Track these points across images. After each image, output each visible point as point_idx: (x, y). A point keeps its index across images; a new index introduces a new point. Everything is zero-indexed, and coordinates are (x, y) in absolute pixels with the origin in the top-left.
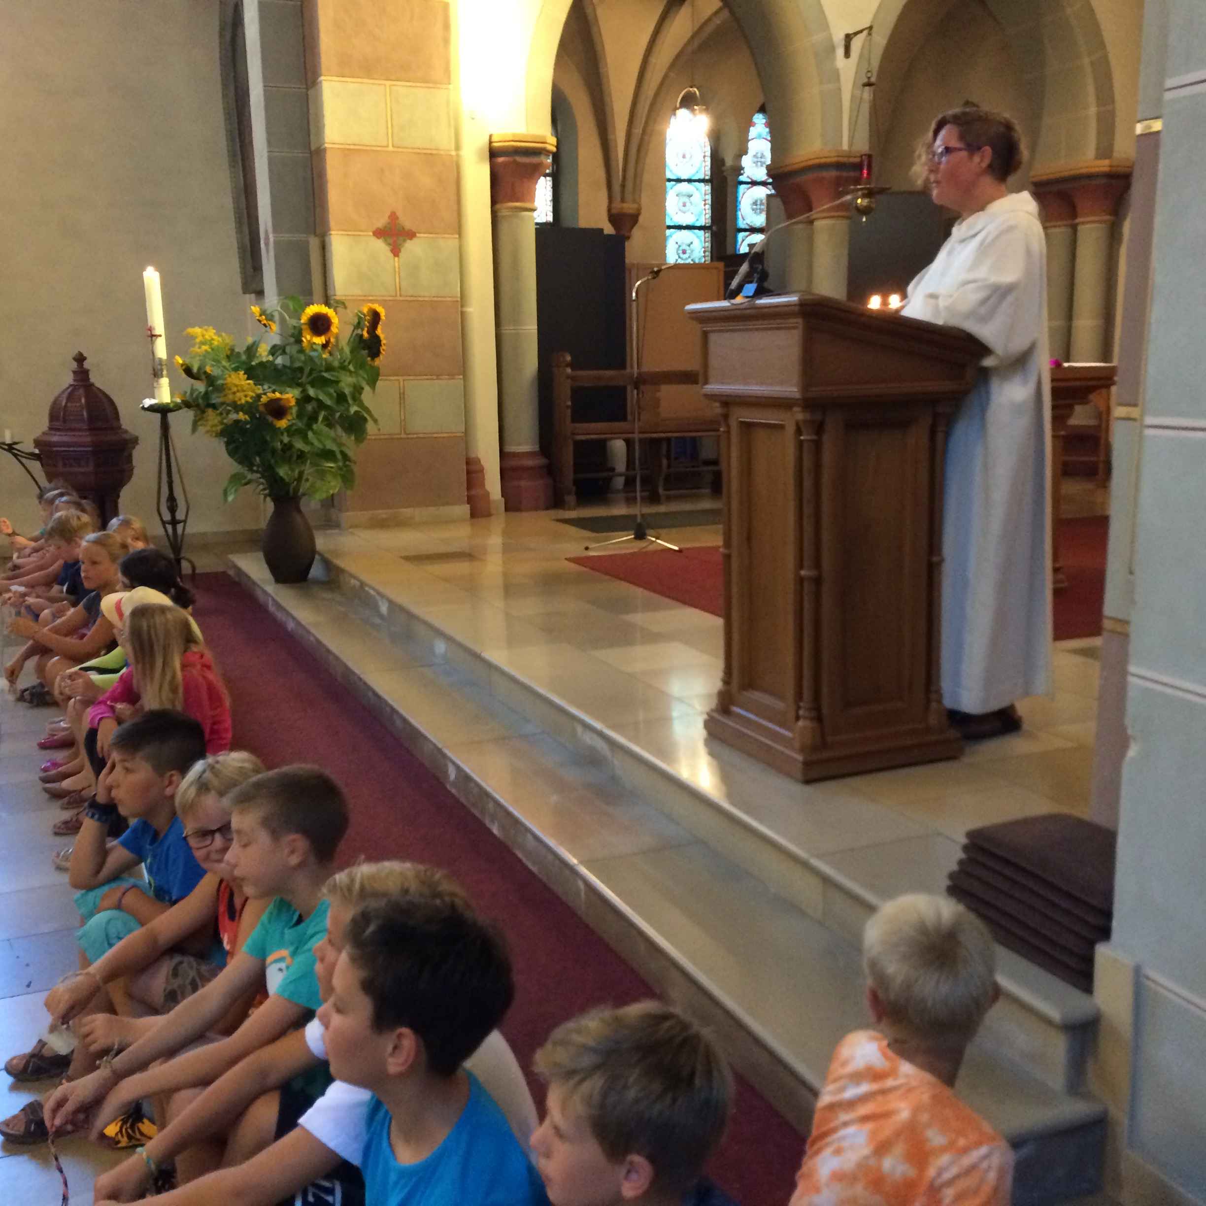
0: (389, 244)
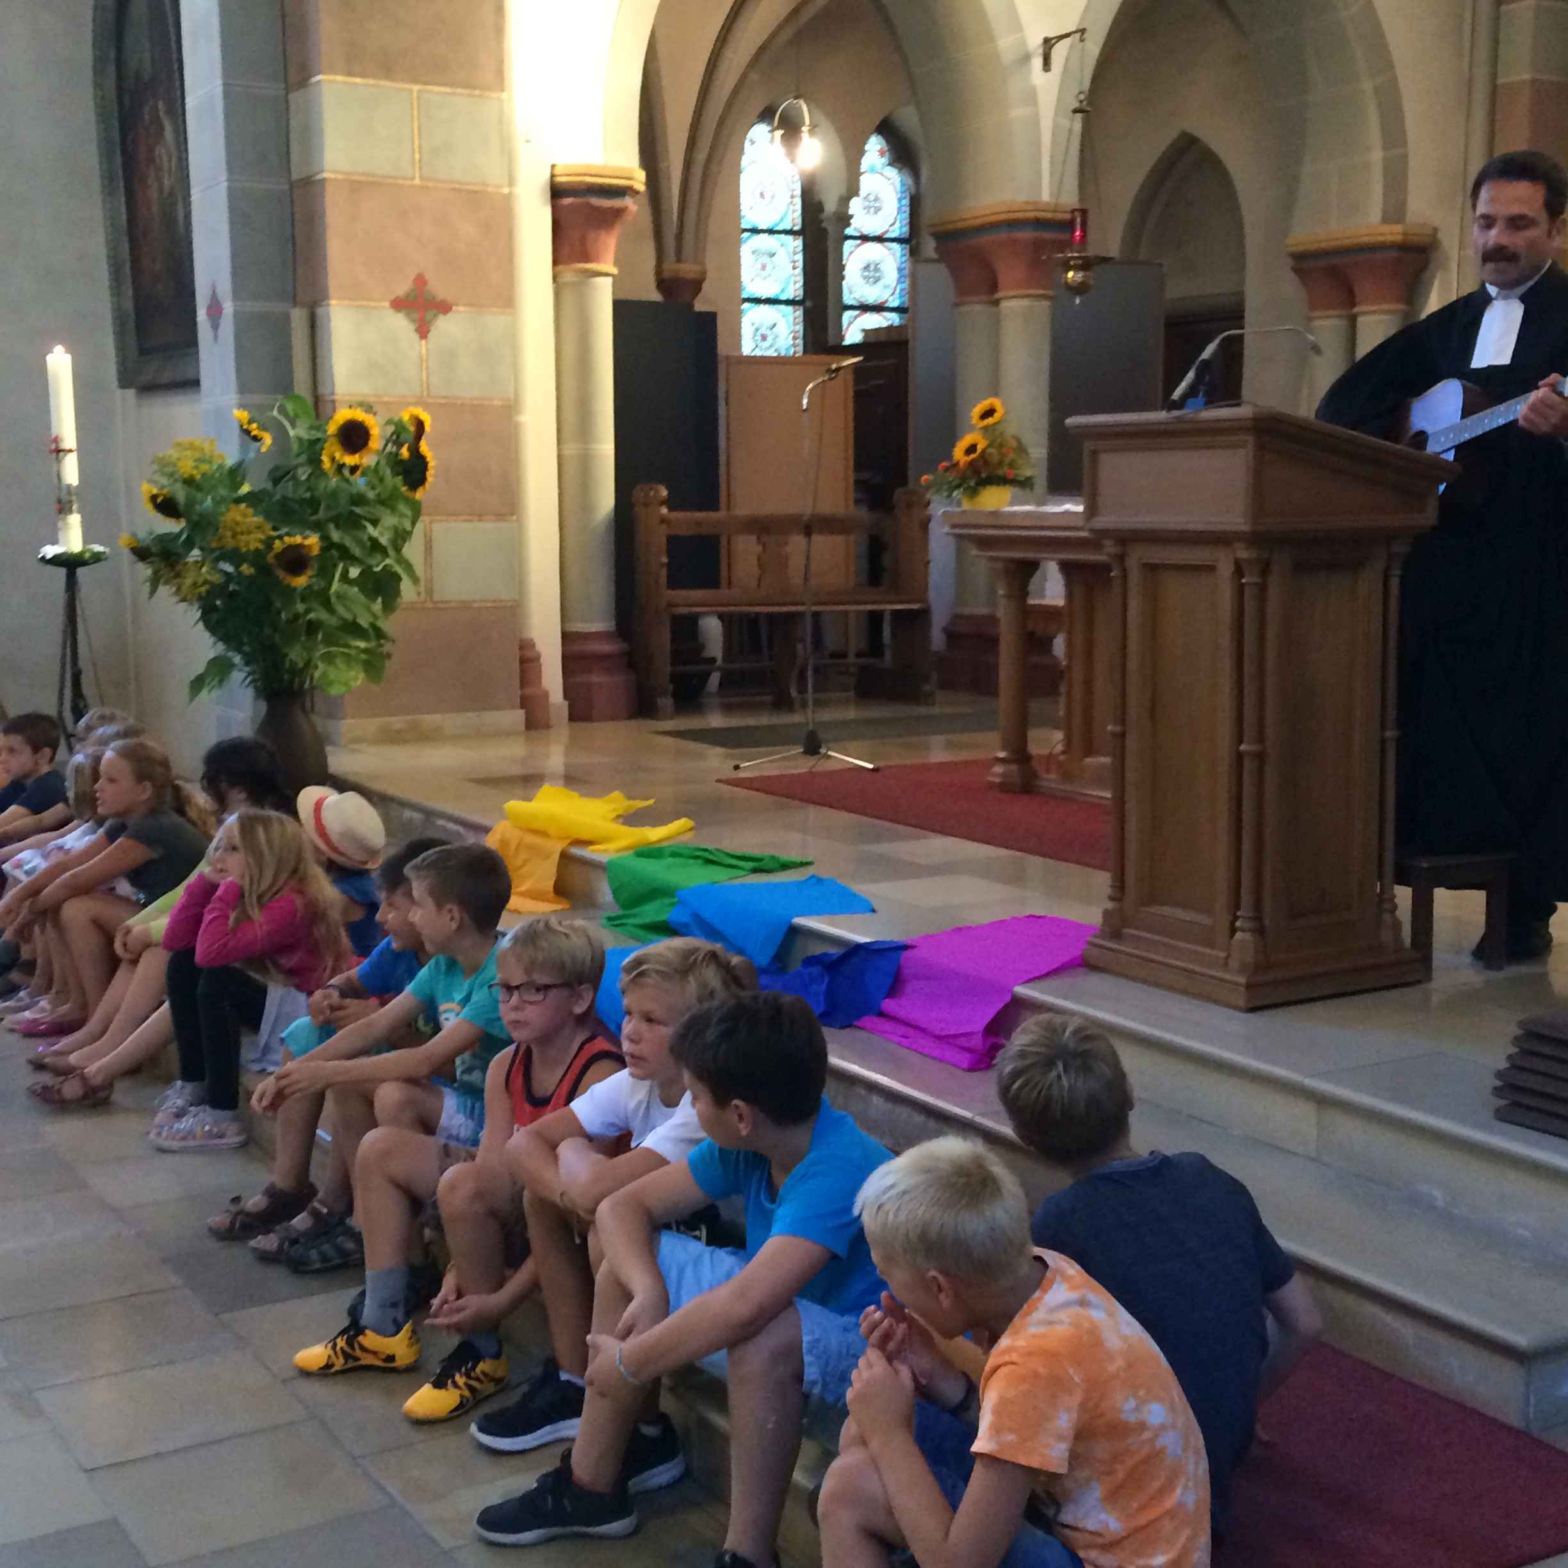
0: (413, 321)
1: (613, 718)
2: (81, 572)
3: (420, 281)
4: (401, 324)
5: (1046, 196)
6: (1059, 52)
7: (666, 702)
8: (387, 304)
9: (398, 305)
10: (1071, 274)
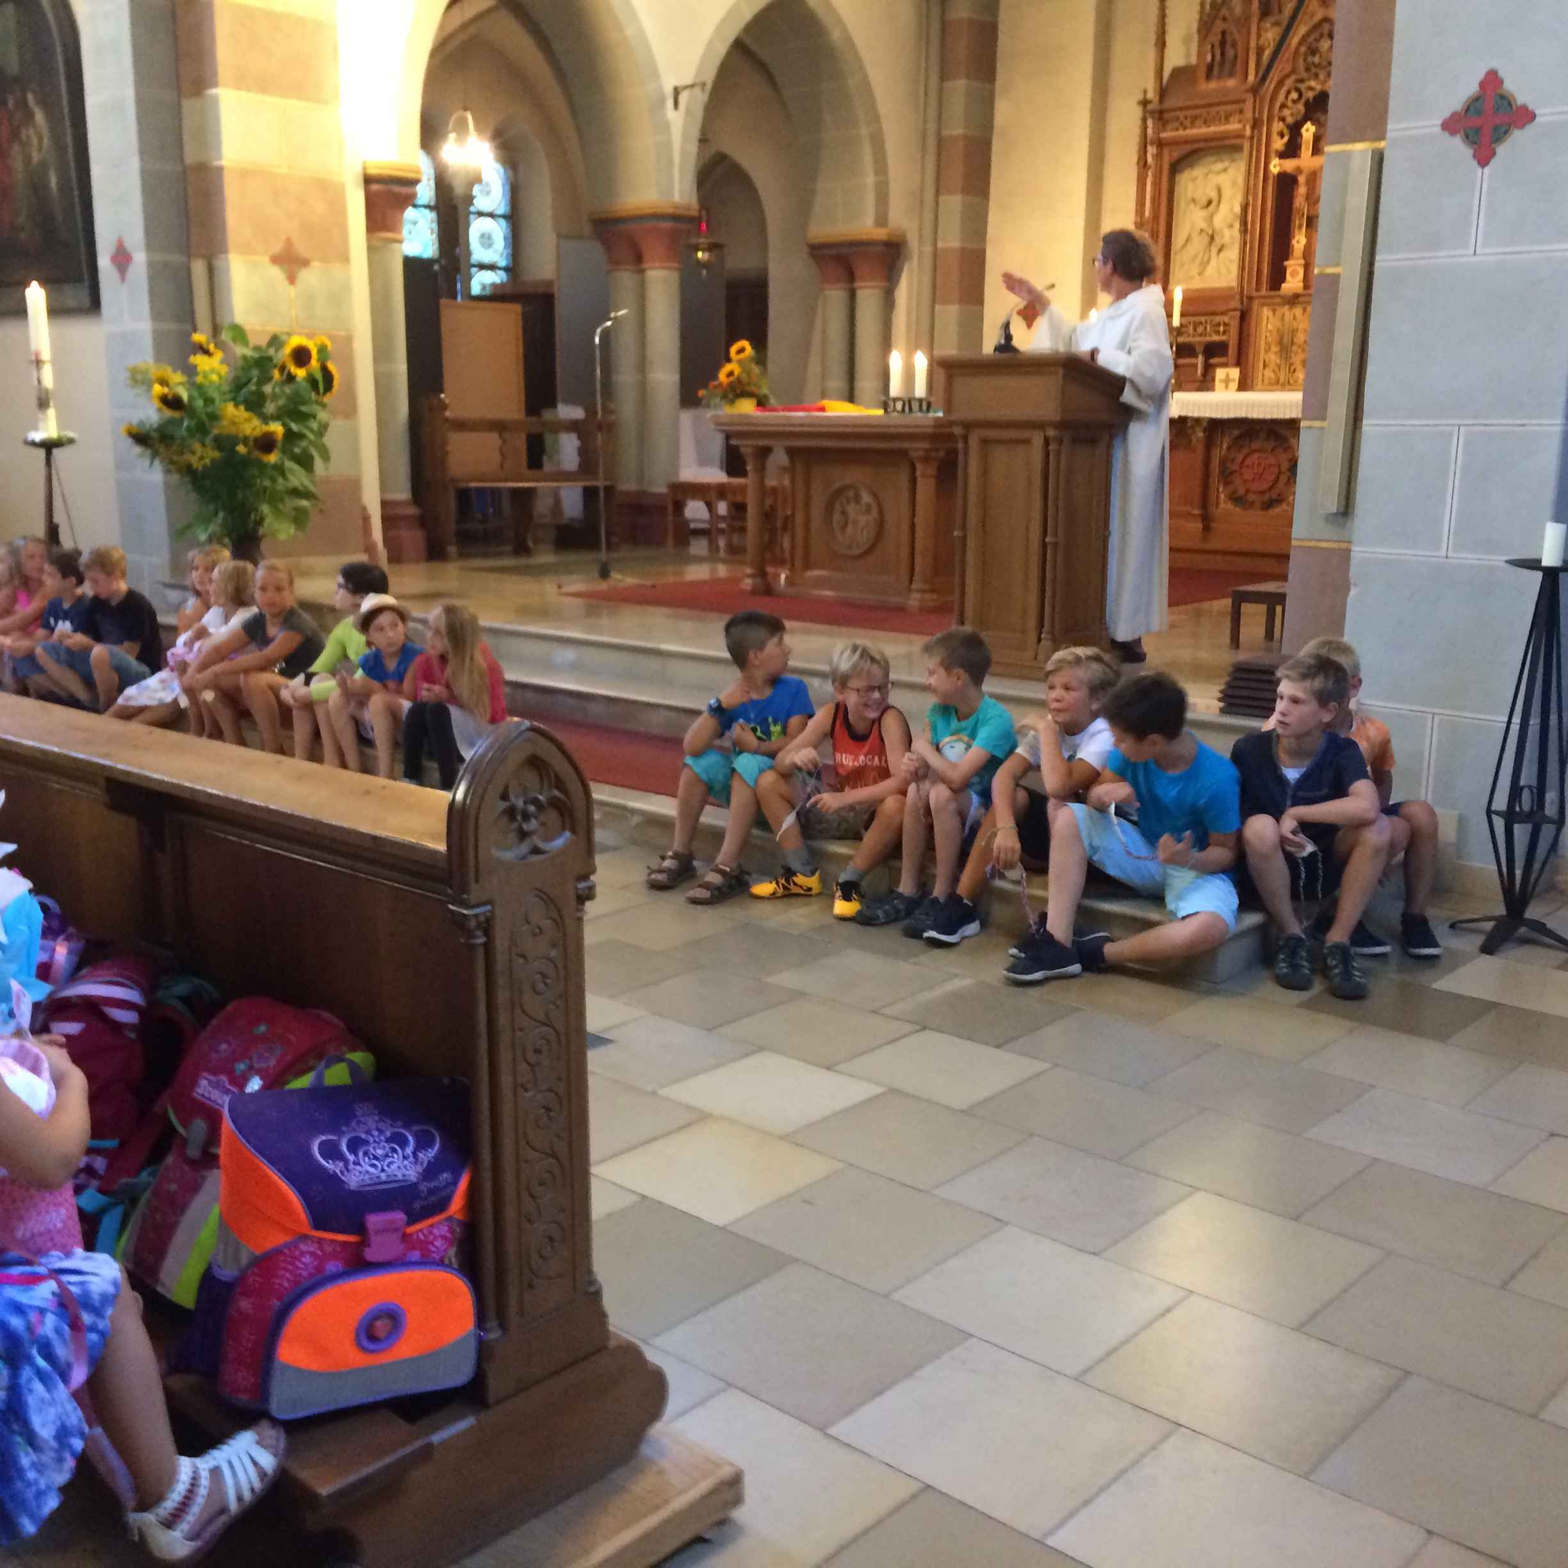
0: (285, 272)
1: (418, 561)
2: (55, 451)
3: (289, 243)
4: (276, 274)
5: (677, 197)
6: (684, 98)
7: (452, 549)
8: (266, 259)
9: (275, 260)
10: (700, 254)
